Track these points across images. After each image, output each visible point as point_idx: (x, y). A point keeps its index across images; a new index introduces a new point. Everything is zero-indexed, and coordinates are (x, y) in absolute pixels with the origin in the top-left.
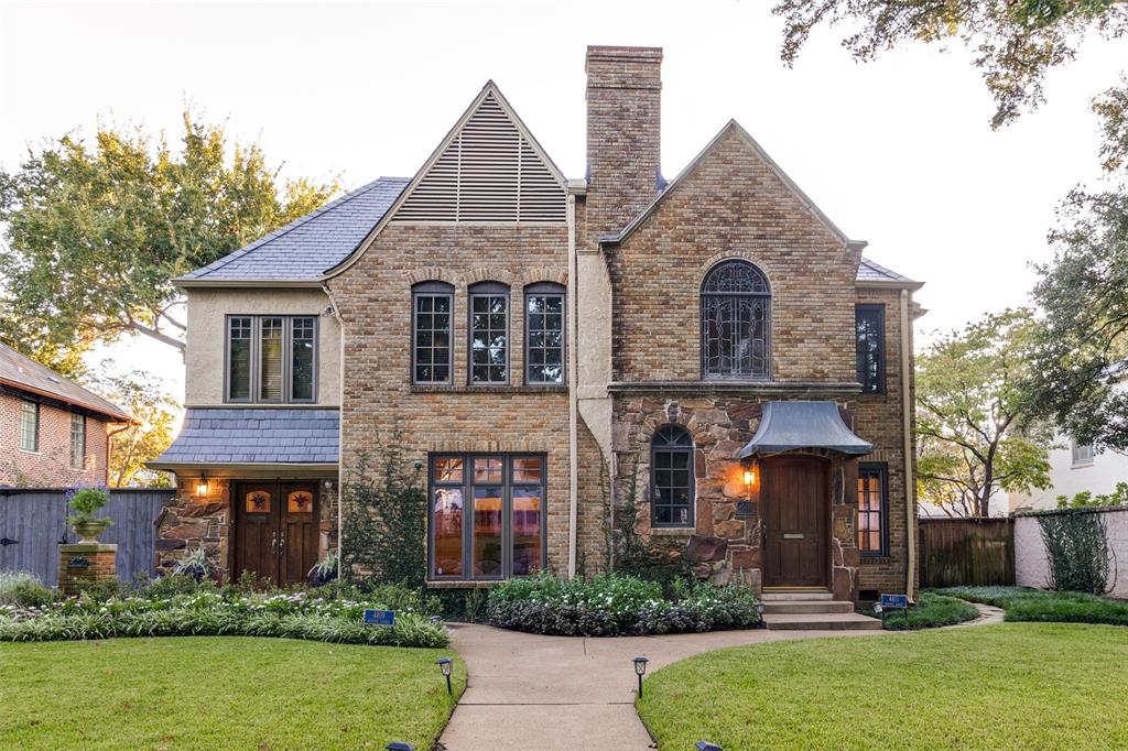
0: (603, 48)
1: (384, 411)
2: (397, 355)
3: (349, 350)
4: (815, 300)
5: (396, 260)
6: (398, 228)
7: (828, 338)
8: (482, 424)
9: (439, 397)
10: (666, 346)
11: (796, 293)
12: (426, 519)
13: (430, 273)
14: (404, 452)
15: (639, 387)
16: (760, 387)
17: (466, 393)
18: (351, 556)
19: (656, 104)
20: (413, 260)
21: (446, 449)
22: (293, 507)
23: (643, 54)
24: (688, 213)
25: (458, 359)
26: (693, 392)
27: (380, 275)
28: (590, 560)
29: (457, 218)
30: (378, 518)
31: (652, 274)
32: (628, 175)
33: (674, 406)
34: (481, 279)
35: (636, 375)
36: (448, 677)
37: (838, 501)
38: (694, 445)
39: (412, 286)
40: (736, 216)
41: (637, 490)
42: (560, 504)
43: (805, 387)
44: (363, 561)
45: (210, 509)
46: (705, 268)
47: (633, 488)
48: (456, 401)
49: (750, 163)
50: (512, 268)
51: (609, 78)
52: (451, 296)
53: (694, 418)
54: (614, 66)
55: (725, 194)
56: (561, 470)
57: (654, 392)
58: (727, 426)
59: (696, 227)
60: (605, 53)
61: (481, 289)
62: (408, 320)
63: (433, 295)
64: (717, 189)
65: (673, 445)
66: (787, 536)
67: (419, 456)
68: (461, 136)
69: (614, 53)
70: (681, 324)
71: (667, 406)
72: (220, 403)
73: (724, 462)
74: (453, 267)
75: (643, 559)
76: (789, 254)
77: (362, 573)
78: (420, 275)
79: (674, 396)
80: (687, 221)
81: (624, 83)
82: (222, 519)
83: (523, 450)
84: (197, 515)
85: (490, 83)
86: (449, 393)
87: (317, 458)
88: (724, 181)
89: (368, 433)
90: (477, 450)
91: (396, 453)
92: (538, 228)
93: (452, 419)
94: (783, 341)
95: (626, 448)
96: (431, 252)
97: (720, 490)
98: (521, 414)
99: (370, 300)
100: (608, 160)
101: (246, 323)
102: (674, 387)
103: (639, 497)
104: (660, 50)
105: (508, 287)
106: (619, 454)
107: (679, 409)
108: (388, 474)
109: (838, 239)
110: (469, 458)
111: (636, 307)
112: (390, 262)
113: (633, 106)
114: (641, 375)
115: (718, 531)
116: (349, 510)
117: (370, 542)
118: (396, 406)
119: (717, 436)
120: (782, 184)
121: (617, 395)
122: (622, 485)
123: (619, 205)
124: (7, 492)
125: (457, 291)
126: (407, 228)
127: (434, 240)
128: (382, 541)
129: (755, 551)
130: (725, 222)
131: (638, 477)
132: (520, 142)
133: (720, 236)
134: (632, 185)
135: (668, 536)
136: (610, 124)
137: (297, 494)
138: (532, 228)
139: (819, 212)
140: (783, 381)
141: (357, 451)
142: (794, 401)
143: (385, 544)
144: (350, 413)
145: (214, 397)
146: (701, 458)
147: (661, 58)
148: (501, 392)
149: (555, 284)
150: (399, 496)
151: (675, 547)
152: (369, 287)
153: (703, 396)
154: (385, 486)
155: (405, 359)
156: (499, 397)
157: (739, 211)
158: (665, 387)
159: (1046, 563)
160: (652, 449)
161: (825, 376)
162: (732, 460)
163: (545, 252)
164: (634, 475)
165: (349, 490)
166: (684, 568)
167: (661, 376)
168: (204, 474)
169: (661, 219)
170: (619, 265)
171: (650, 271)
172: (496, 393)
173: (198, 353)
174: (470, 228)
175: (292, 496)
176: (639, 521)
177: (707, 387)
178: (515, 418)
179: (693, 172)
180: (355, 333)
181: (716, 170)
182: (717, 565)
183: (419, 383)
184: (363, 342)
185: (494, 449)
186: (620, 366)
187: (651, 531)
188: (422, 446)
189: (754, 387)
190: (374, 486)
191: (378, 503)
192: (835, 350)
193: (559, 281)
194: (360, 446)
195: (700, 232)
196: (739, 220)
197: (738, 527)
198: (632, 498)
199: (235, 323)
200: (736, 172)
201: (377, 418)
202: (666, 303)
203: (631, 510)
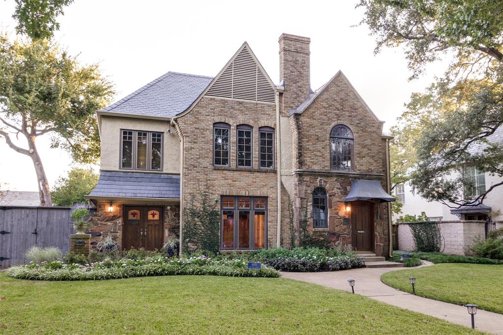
0: (289, 35)
1: (202, 177)
2: (207, 153)
3: (185, 149)
4: (368, 142)
5: (207, 112)
6: (207, 98)
7: (373, 156)
8: (242, 184)
9: (225, 172)
10: (317, 156)
11: (363, 138)
12: (220, 224)
13: (221, 119)
14: (210, 195)
15: (309, 172)
16: (351, 174)
17: (236, 171)
18: (188, 240)
19: (308, 59)
20: (214, 113)
21: (228, 194)
22: (150, 217)
23: (304, 39)
24: (325, 105)
25: (232, 156)
26: (327, 175)
27: (200, 118)
28: (285, 241)
29: (232, 97)
30: (199, 223)
31: (313, 127)
32: (299, 87)
33: (321, 180)
34: (242, 123)
35: (307, 167)
36: (352, 287)
37: (377, 219)
38: (328, 196)
39: (214, 124)
40: (341, 107)
41: (308, 213)
42: (273, 218)
43: (366, 175)
44: (193, 242)
45: (113, 218)
46: (331, 126)
47: (306, 212)
48: (232, 174)
49: (346, 87)
50: (254, 119)
51: (291, 47)
52: (229, 129)
53: (328, 185)
54: (293, 43)
55: (338, 99)
56: (274, 204)
57: (314, 174)
58: (339, 189)
59: (328, 111)
60: (290, 37)
61: (242, 127)
62: (212, 138)
63: (222, 128)
64: (334, 96)
65: (320, 196)
66: (359, 232)
67: (216, 197)
68: (233, 63)
69: (293, 37)
70: (323, 148)
71: (318, 180)
72: (117, 169)
73: (338, 203)
74: (230, 117)
75: (311, 241)
76: (360, 124)
77: (193, 247)
78: (217, 120)
79: (321, 176)
80: (325, 107)
81: (297, 50)
82: (119, 222)
83: (258, 195)
84: (107, 221)
85: (246, 43)
86: (230, 170)
87: (166, 196)
88: (337, 93)
89: (195, 186)
90: (240, 195)
91: (207, 195)
92: (264, 104)
93: (230, 181)
94: (358, 157)
95: (303, 196)
96: (221, 110)
97: (337, 214)
98: (258, 180)
99: (196, 128)
100: (291, 80)
101: (130, 133)
102: (322, 172)
103: (309, 216)
104: (309, 39)
105: (252, 127)
106: (301, 198)
107: (322, 181)
108: (204, 204)
109: (375, 120)
110: (237, 198)
111: (306, 140)
112: (204, 112)
113: (300, 59)
114: (309, 167)
115: (337, 229)
116: (187, 220)
117: (196, 234)
118: (207, 175)
119: (336, 192)
120: (356, 97)
121: (300, 175)
122: (302, 211)
123: (295, 98)
124: (4, 208)
125: (232, 128)
126: (211, 99)
127: (223, 105)
128: (201, 233)
129: (350, 237)
130: (338, 109)
131: (308, 208)
132: (257, 68)
133: (336, 115)
134: (300, 91)
135: (319, 232)
136: (292, 66)
137: (152, 212)
138: (262, 104)
139: (369, 109)
140: (358, 172)
141: (190, 194)
142: (362, 180)
143: (202, 234)
144: (187, 177)
145: (115, 166)
146: (330, 201)
147: (310, 42)
148: (250, 171)
149: (271, 128)
150: (209, 214)
151: (322, 236)
152: (195, 123)
153: (330, 177)
154: (202, 209)
155: (211, 155)
156: (249, 173)
157: (342, 106)
158: (318, 172)
159: (413, 242)
160: (313, 197)
161: (372, 171)
162: (342, 202)
163: (267, 114)
164: (307, 207)
165: (187, 211)
166: (325, 244)
167: (316, 168)
168: (111, 202)
169: (315, 106)
170: (301, 123)
171: (311, 126)
172: (248, 171)
173: (107, 145)
174: (237, 102)
175: (150, 212)
176: (309, 225)
177: (333, 173)
178: (255, 182)
179: (326, 89)
180: (189, 142)
181: (334, 89)
182: (337, 243)
183: (216, 165)
184: (193, 146)
185: (247, 195)
186: (301, 163)
187: (313, 230)
188: (218, 192)
189: (349, 174)
190: (198, 209)
191: (199, 216)
192: (375, 161)
193: (272, 127)
194: (192, 192)
195: (329, 113)
196: (342, 109)
197: (344, 228)
198: (306, 216)
199: (125, 133)
200: (341, 91)
201: (199, 179)
202: (318, 139)
203: (306, 221)
